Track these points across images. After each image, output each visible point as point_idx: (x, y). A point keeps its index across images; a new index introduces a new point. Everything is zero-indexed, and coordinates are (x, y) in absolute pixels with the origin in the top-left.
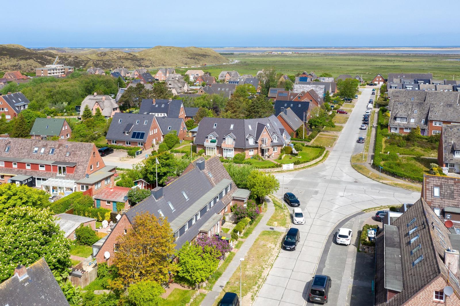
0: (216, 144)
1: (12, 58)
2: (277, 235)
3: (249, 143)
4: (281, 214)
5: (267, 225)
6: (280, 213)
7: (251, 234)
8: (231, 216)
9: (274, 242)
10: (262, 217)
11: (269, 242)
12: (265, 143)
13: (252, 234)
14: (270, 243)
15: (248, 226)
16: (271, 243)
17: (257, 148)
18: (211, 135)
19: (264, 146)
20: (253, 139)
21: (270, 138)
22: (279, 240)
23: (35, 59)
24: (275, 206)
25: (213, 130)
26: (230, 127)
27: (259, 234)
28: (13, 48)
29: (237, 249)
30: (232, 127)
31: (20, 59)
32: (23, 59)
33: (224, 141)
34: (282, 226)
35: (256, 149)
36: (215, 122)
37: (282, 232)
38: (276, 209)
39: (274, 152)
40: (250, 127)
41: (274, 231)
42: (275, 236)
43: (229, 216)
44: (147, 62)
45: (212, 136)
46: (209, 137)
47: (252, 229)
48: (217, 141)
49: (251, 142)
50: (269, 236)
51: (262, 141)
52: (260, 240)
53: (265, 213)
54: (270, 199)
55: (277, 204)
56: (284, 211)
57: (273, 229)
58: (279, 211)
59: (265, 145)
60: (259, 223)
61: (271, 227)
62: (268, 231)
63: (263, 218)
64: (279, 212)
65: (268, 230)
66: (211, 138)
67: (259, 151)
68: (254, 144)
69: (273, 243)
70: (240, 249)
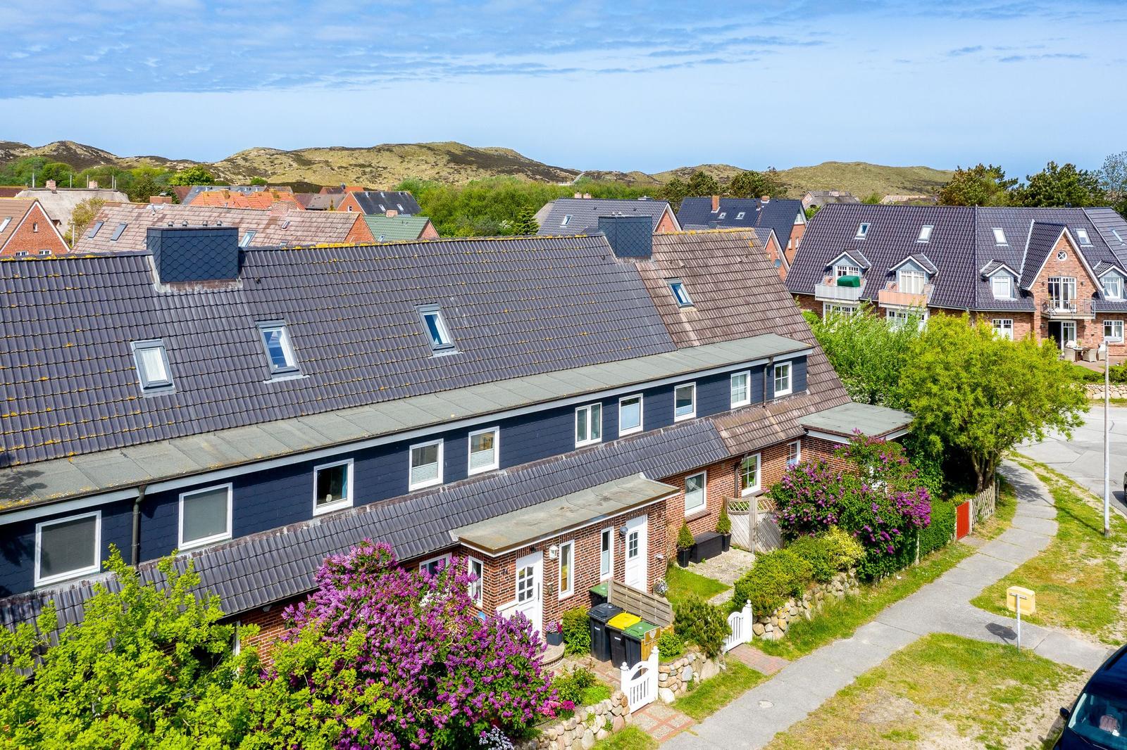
0: (857, 292)
1: (481, 170)
2: (1026, 678)
3: (990, 293)
4: (1093, 562)
5: (976, 603)
6: (1085, 556)
7: (845, 636)
8: (760, 518)
9: (988, 726)
10: (962, 557)
11: (948, 717)
12: (1066, 298)
13: (851, 640)
14: (951, 726)
15: (841, 586)
16: (961, 731)
17: (1030, 316)
18: (844, 262)
19: (1059, 312)
20: (1009, 280)
21: (1087, 282)
22: (1029, 720)
23: (529, 173)
24: (1059, 519)
25: (853, 246)
26: (918, 233)
27: (901, 648)
28: (496, 153)
29: (682, 718)
30: (925, 233)
31: (498, 171)
32: (503, 172)
33: (889, 284)
34: (1083, 628)
35: (1022, 321)
36: (862, 220)
37: (1069, 669)
38: (1063, 536)
39: (1107, 338)
40: (1000, 235)
41: (1015, 651)
42: (1012, 683)
43: (753, 516)
44: (793, 192)
45: (848, 264)
46: (836, 270)
47: (869, 612)
48: (864, 282)
49: (1002, 289)
50: (964, 674)
51: (1053, 290)
52: (884, 687)
53: (988, 543)
54: (1043, 489)
55: (1076, 510)
56: (1114, 547)
57: (1008, 633)
58: (1083, 545)
59: (1066, 306)
60: (926, 587)
61: (1000, 620)
62: (970, 642)
63: (964, 564)
64: (1080, 552)
65: (968, 636)
66: (845, 273)
67: (1037, 330)
68: (1013, 299)
69: (977, 730)
70: (709, 722)
